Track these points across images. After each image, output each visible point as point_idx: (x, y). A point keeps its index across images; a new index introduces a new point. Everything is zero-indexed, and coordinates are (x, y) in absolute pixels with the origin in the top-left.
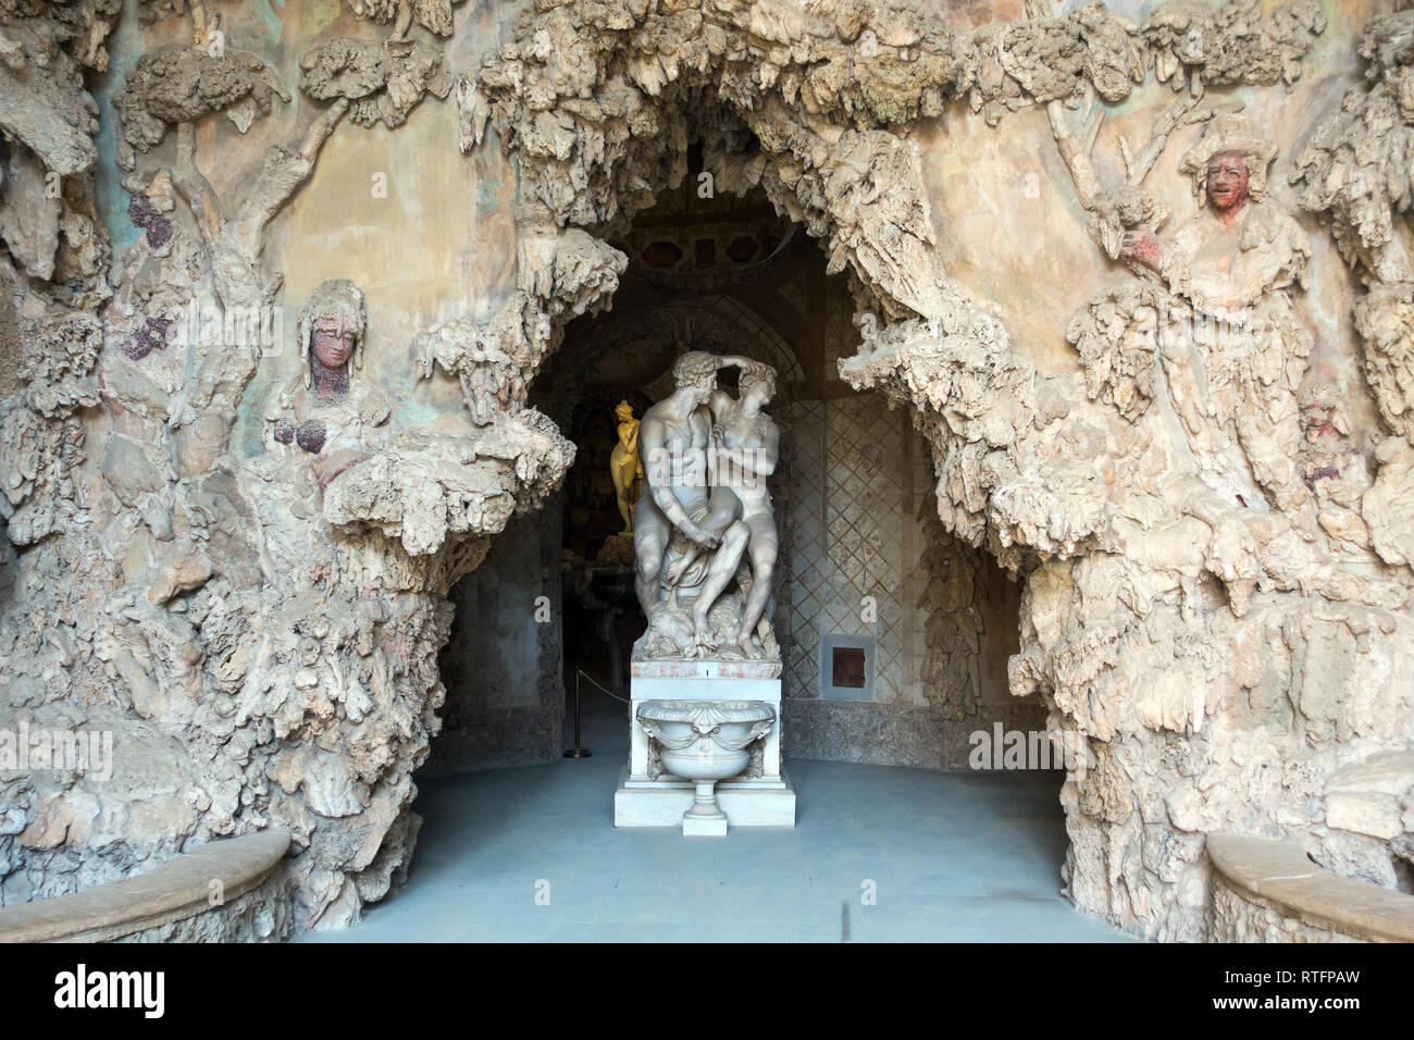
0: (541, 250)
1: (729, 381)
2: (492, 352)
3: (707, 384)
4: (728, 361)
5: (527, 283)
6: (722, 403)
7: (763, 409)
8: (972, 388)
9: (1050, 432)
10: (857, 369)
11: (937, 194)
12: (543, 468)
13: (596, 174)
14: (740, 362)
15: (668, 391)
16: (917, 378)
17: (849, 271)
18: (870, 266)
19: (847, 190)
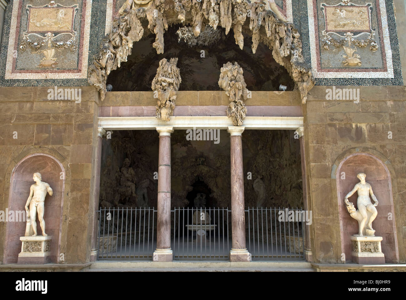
0: (187, 187)
1: (202, 196)
2: (184, 195)
3: (200, 196)
4: (202, 194)
5: (186, 189)
6: (201, 197)
7: (205, 198)
8: (219, 197)
9: (224, 200)
10: (211, 196)
11: (216, 182)
12: (187, 203)
13: (191, 181)
14: (203, 194)
15: (196, 196)
16: (215, 196)
17: (210, 188)
18: (211, 188)
19: (209, 182)
